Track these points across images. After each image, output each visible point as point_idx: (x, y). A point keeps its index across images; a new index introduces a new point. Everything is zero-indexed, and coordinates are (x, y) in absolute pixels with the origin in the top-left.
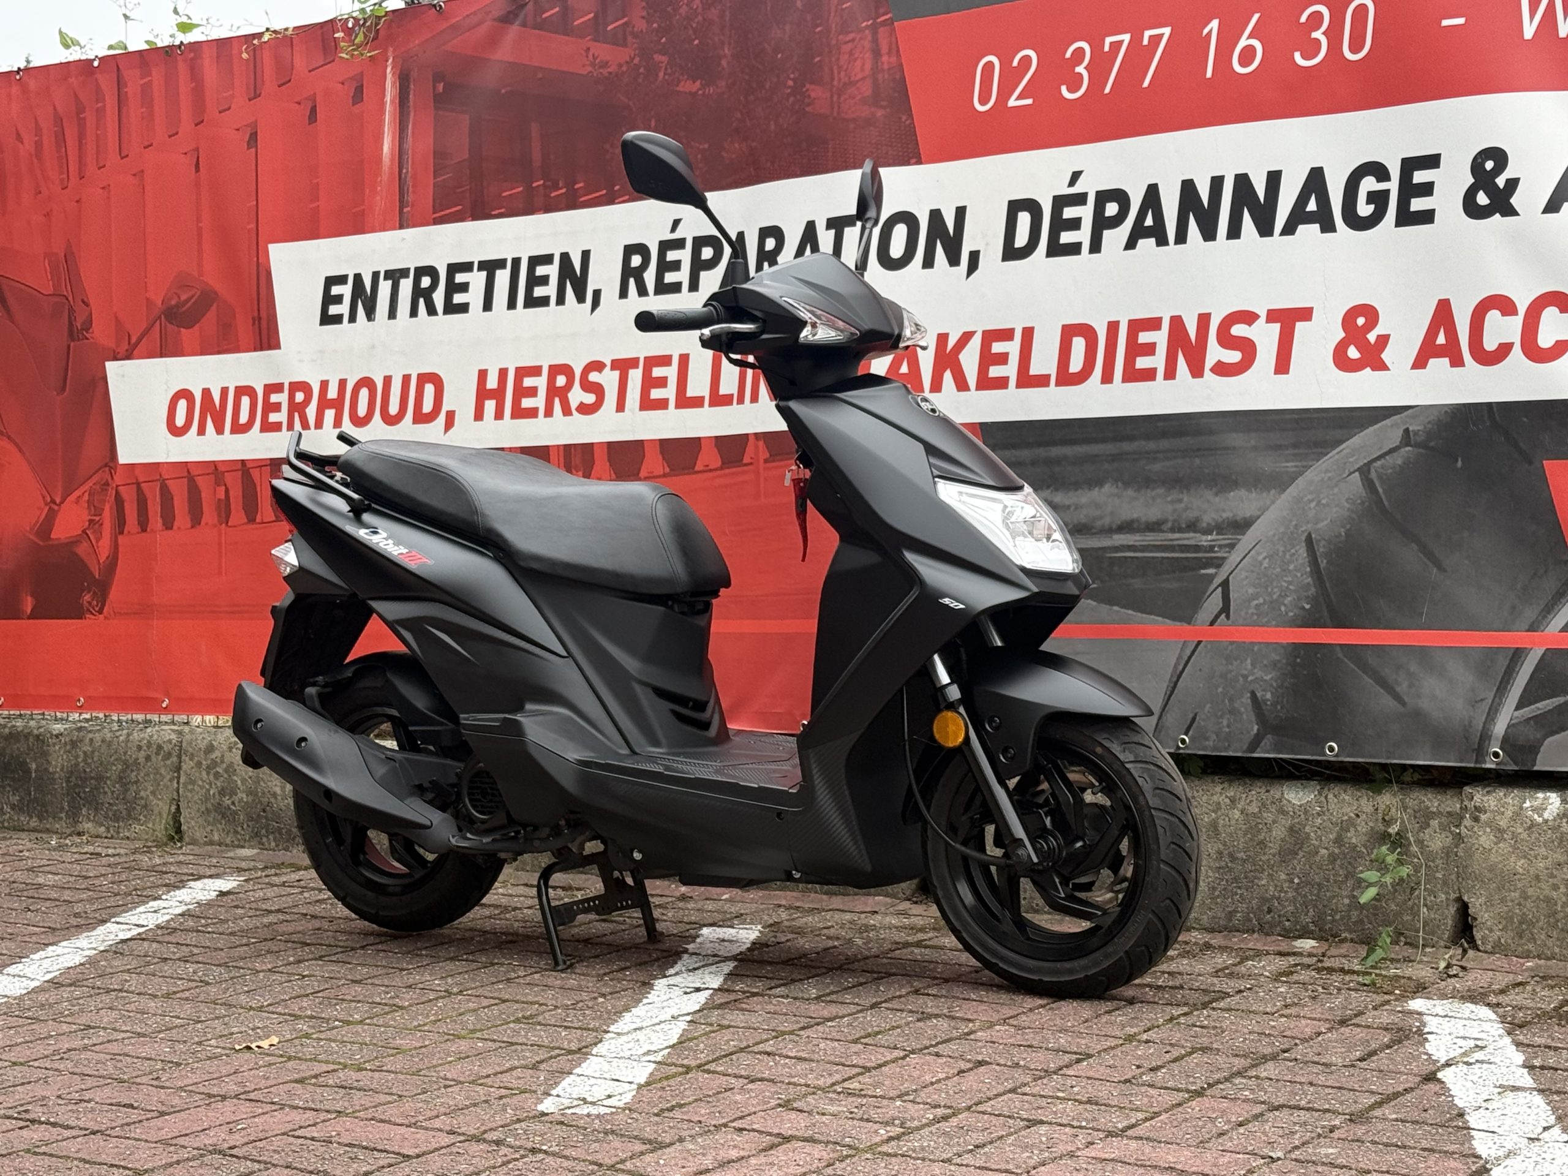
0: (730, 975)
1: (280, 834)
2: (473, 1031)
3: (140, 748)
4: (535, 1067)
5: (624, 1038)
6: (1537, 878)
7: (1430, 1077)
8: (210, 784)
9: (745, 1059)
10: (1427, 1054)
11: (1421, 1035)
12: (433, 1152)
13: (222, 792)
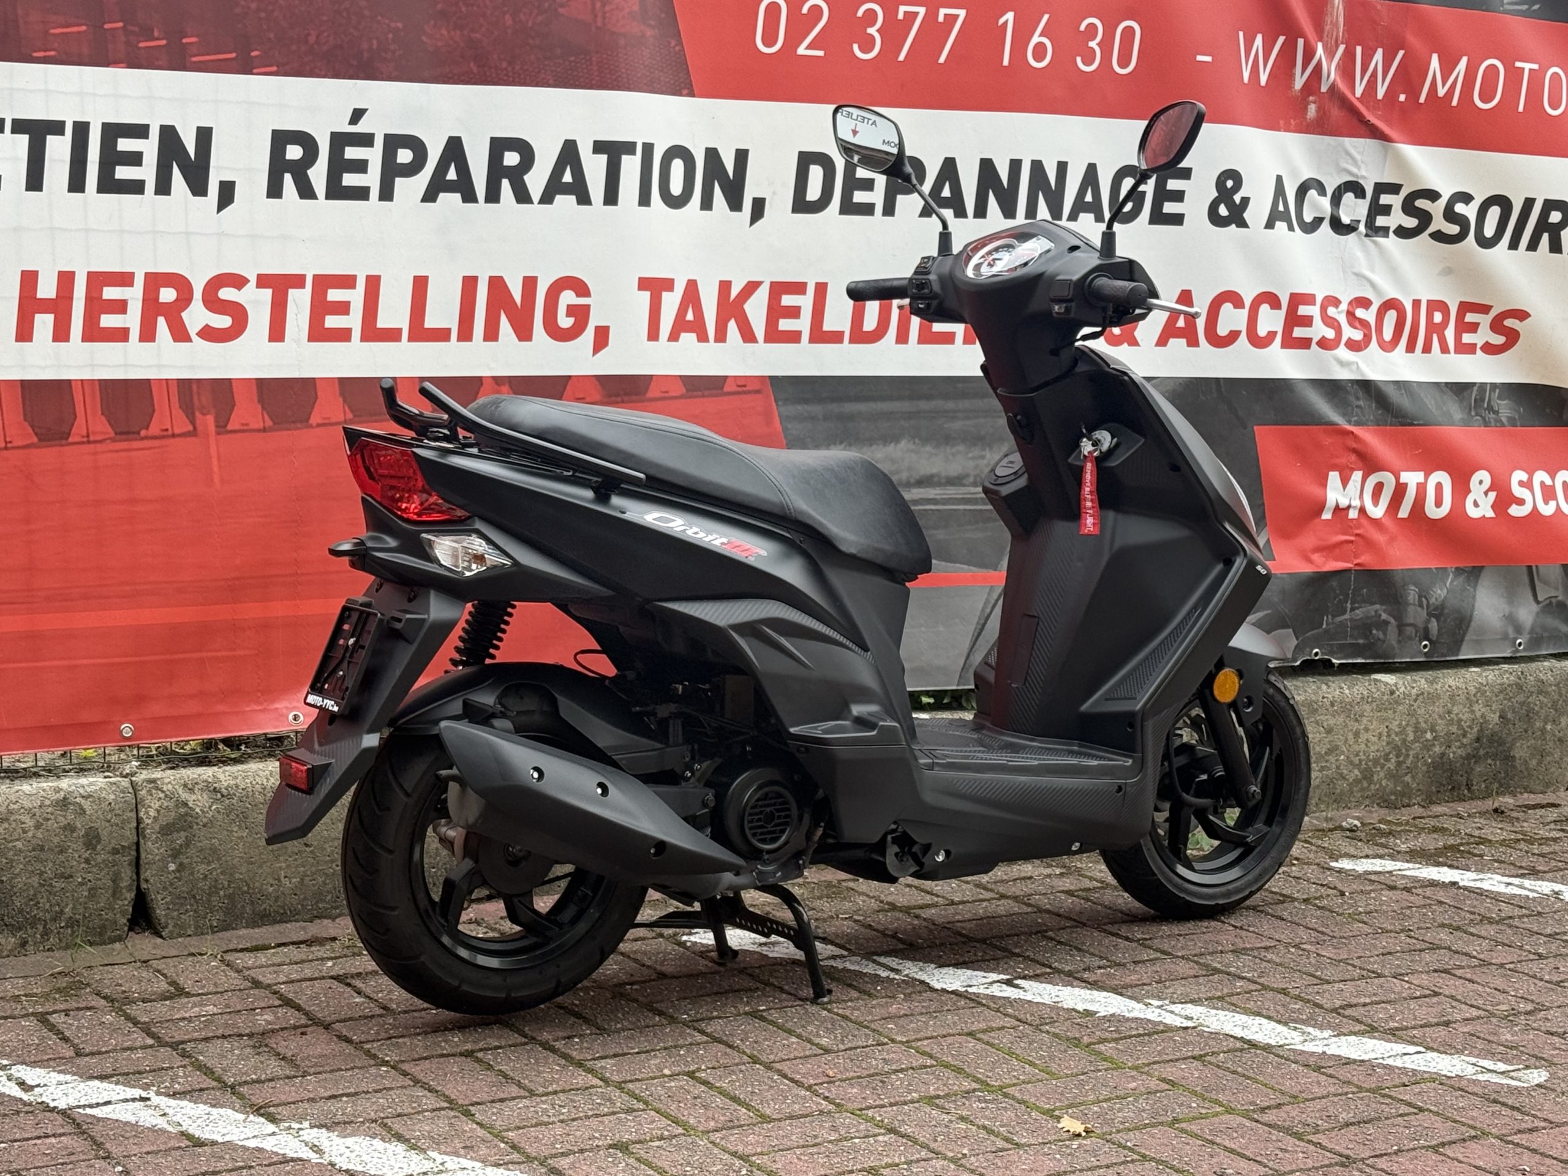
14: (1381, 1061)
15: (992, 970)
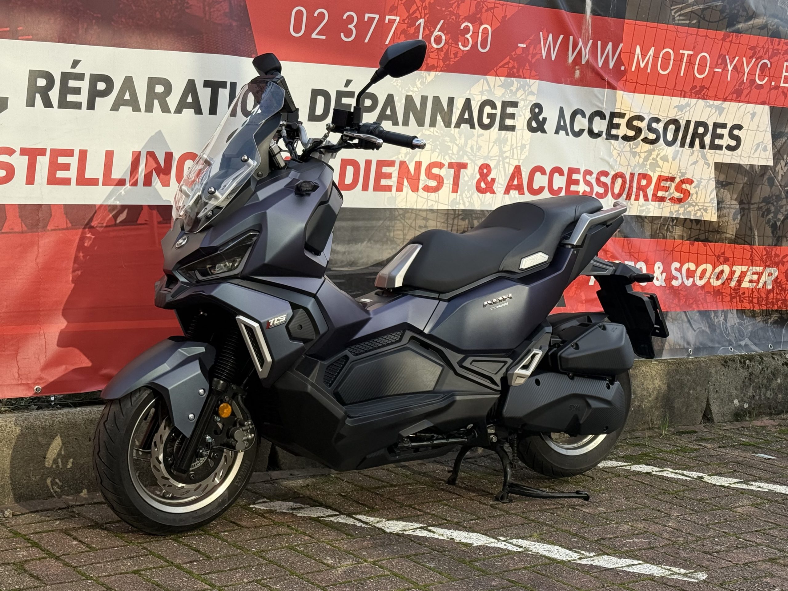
14: (621, 569)
15: (416, 522)
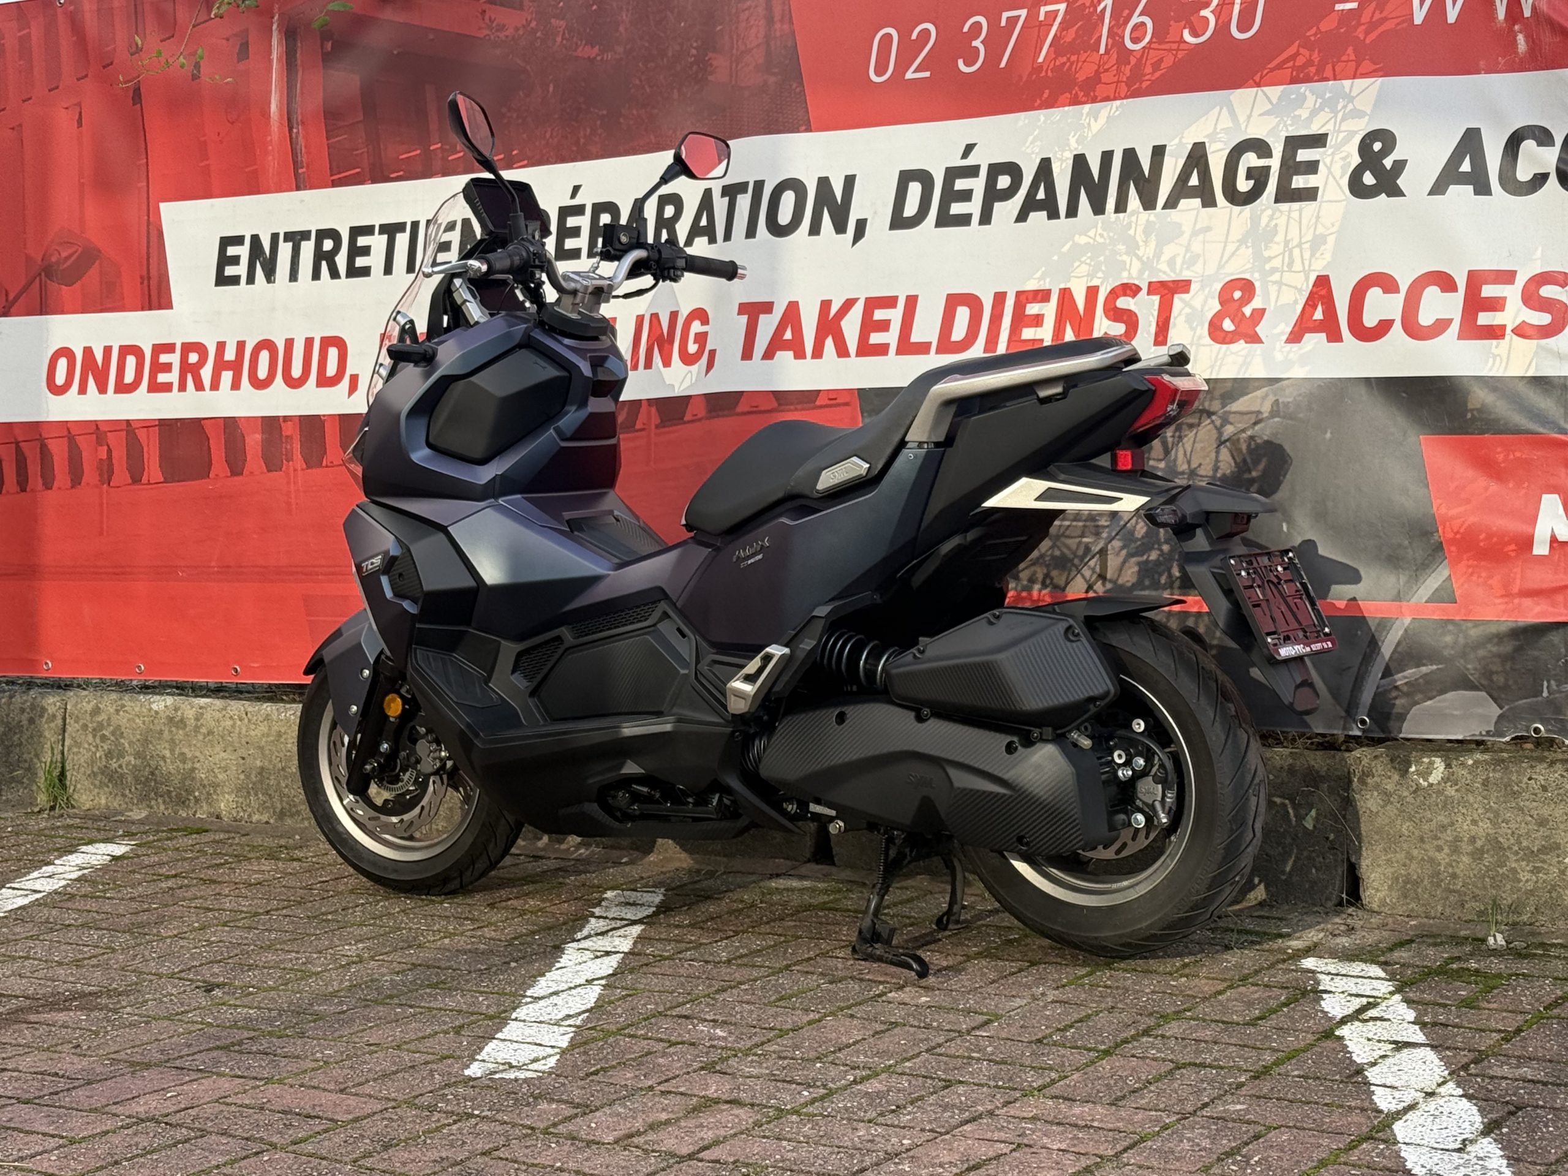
0: (640, 939)
1: (170, 797)
2: (391, 997)
3: (23, 710)
4: (458, 1030)
5: (542, 1003)
6: (1422, 840)
7: (1328, 1034)
8: (97, 747)
9: (666, 1024)
10: (1322, 1011)
11: (1318, 994)
12: (365, 1118)
13: (109, 755)
